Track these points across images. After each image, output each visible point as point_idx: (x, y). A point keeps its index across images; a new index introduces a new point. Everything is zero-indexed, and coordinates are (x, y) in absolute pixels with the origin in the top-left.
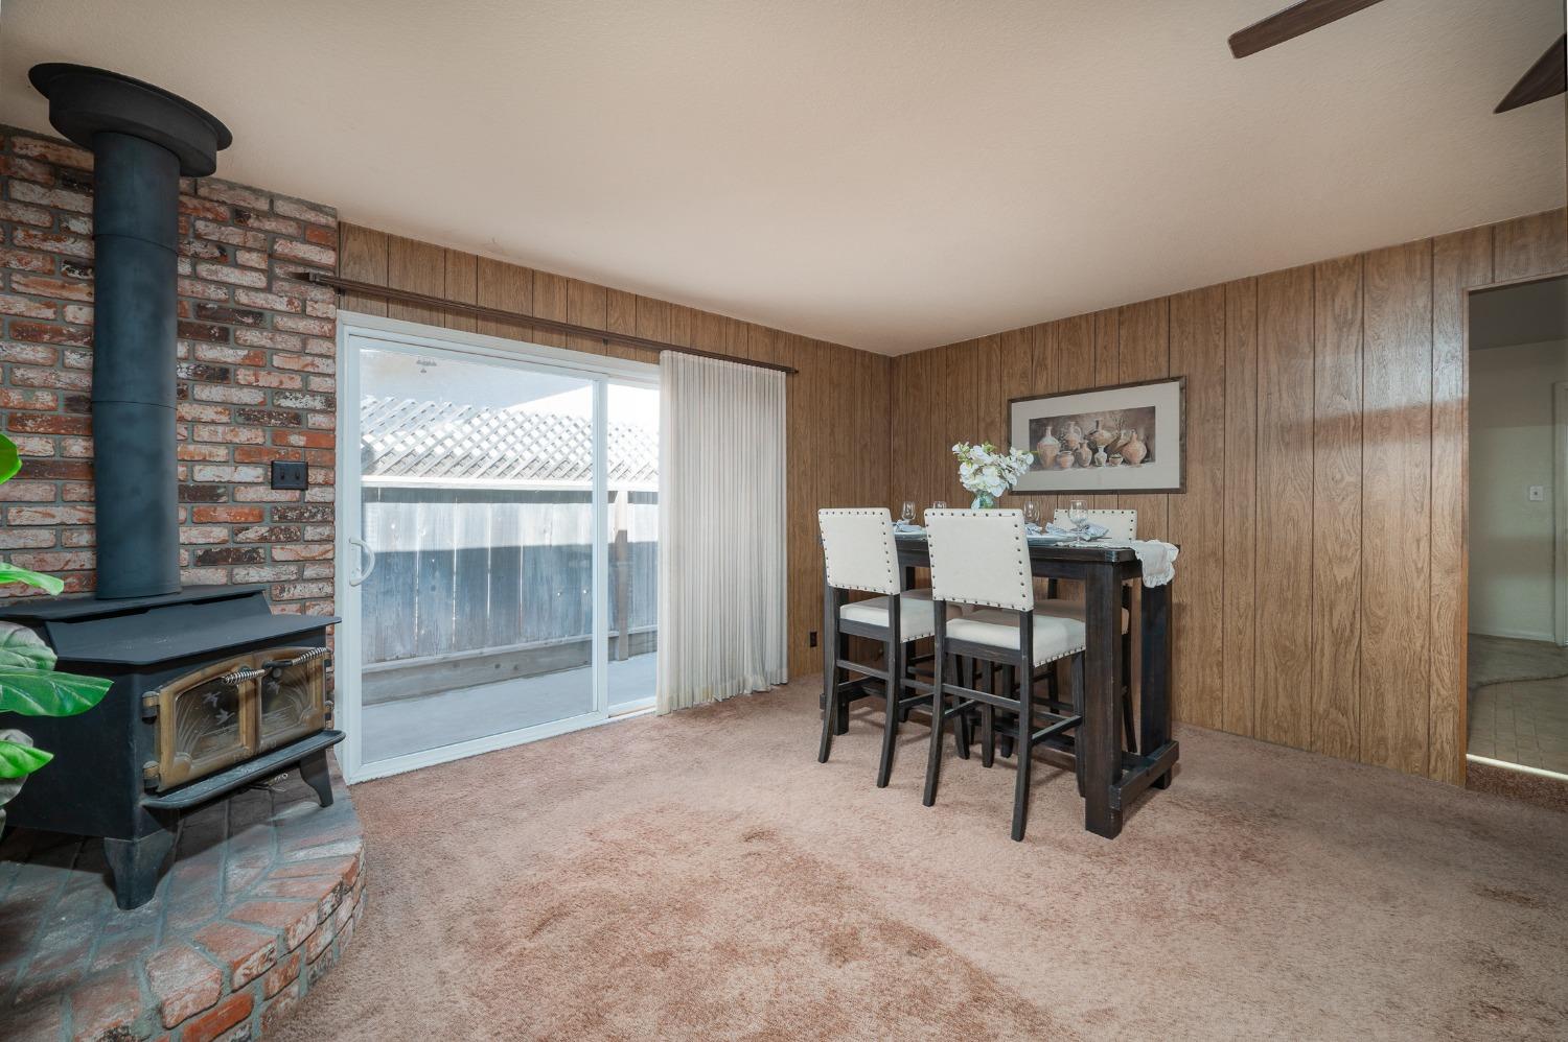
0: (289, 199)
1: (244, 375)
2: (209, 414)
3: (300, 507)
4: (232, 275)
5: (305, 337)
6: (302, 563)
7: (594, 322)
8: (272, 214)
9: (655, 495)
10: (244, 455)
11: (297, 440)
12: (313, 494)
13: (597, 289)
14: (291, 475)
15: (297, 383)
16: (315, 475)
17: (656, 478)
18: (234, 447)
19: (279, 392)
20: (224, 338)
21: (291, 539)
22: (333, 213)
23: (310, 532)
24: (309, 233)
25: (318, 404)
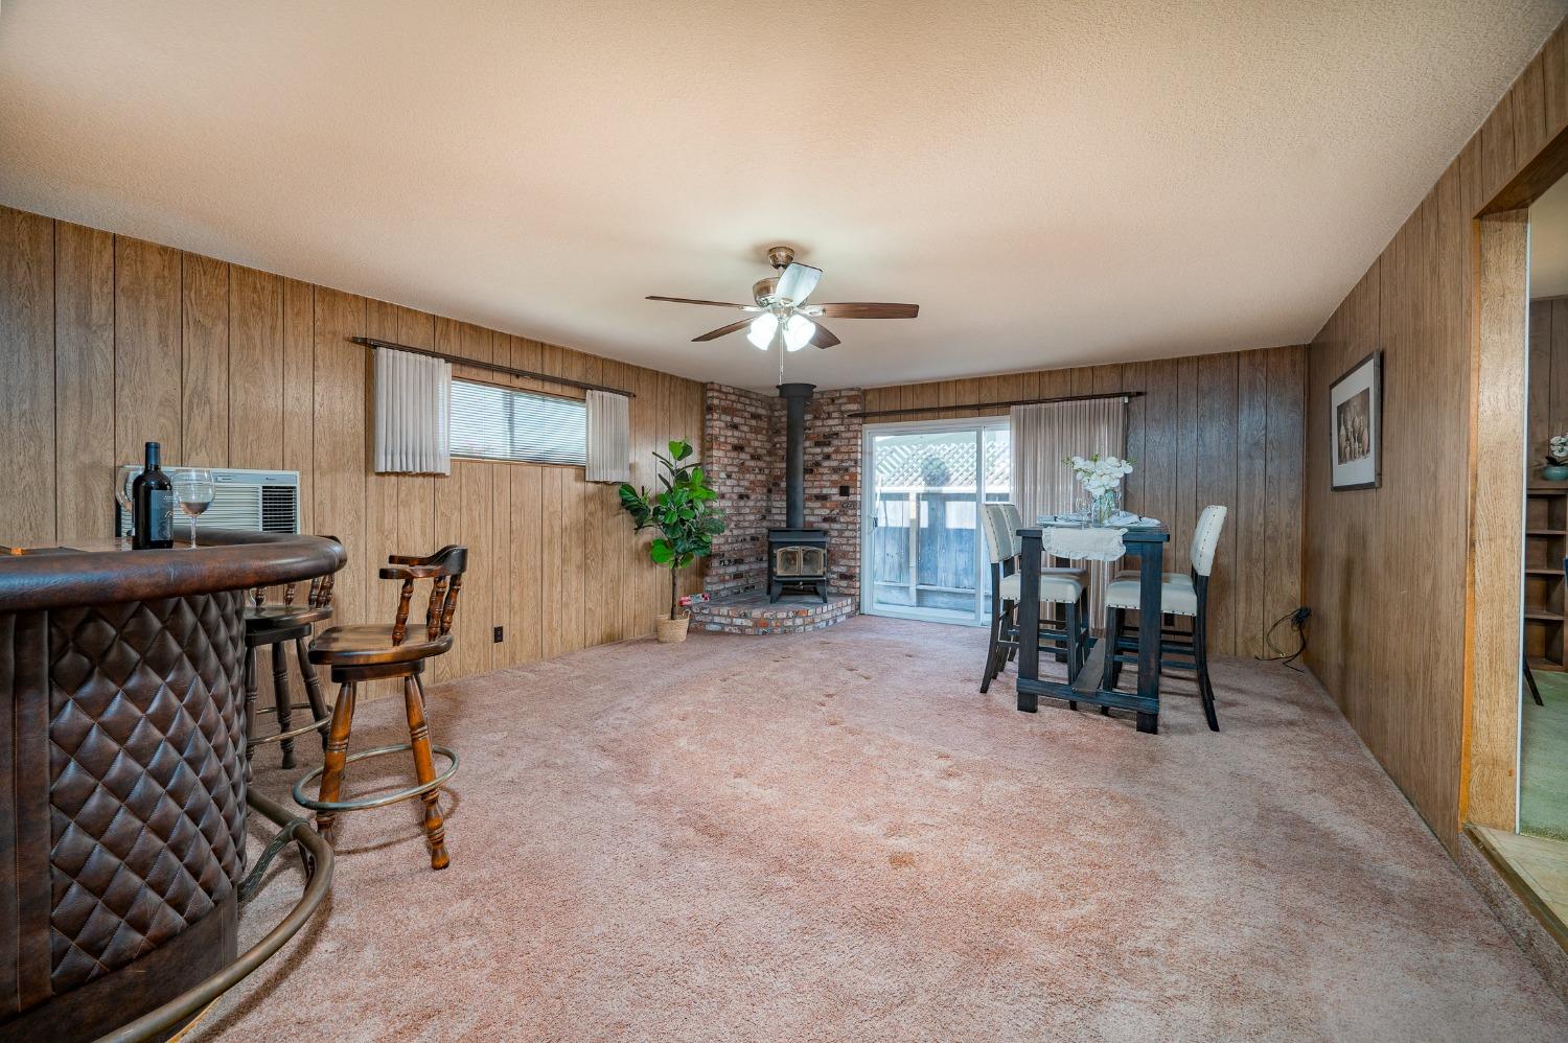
0: (845, 390)
1: (834, 456)
2: (826, 471)
3: (847, 502)
4: (831, 422)
5: (849, 439)
6: (847, 523)
7: (971, 400)
8: (841, 397)
9: (1008, 495)
10: (834, 484)
11: (847, 478)
12: (851, 498)
13: (973, 380)
14: (844, 491)
15: (846, 457)
16: (852, 491)
17: (1007, 482)
18: (832, 481)
19: (842, 461)
20: (829, 444)
21: (845, 514)
22: (859, 389)
23: (850, 512)
24: (851, 399)
25: (853, 464)
